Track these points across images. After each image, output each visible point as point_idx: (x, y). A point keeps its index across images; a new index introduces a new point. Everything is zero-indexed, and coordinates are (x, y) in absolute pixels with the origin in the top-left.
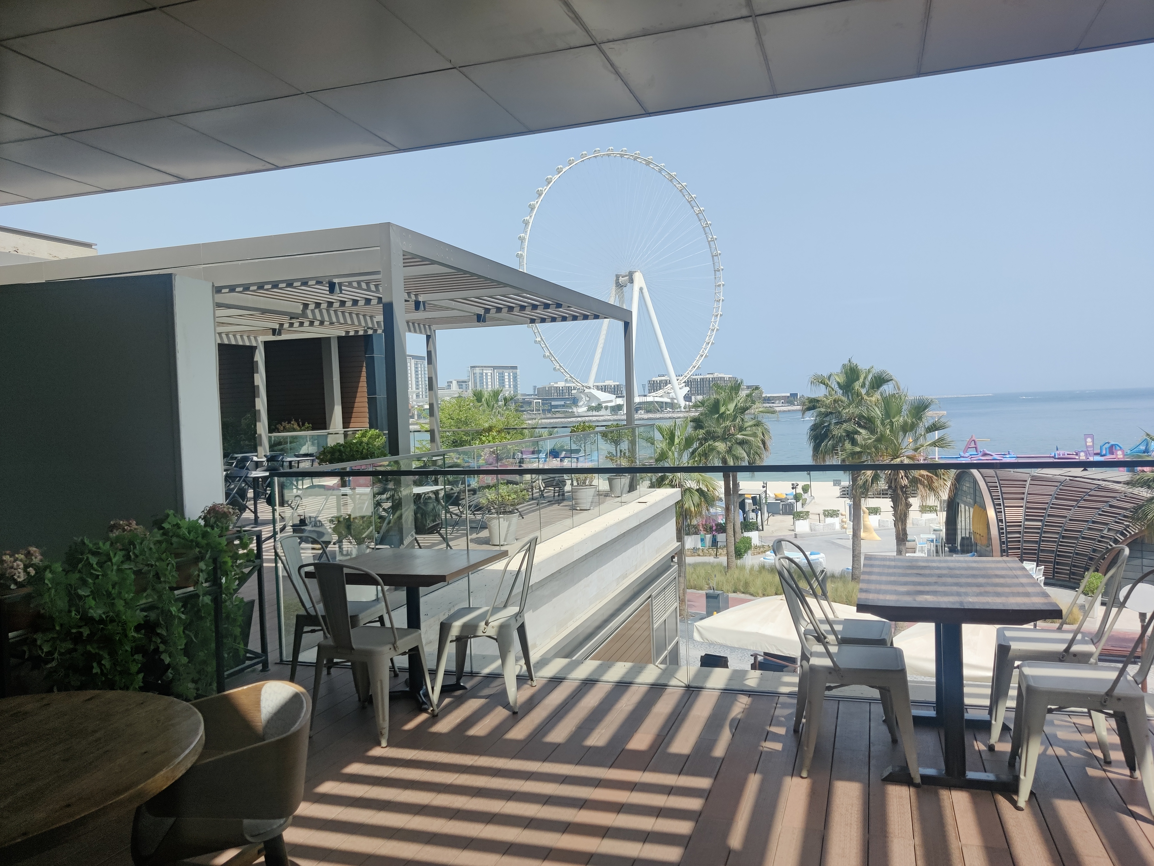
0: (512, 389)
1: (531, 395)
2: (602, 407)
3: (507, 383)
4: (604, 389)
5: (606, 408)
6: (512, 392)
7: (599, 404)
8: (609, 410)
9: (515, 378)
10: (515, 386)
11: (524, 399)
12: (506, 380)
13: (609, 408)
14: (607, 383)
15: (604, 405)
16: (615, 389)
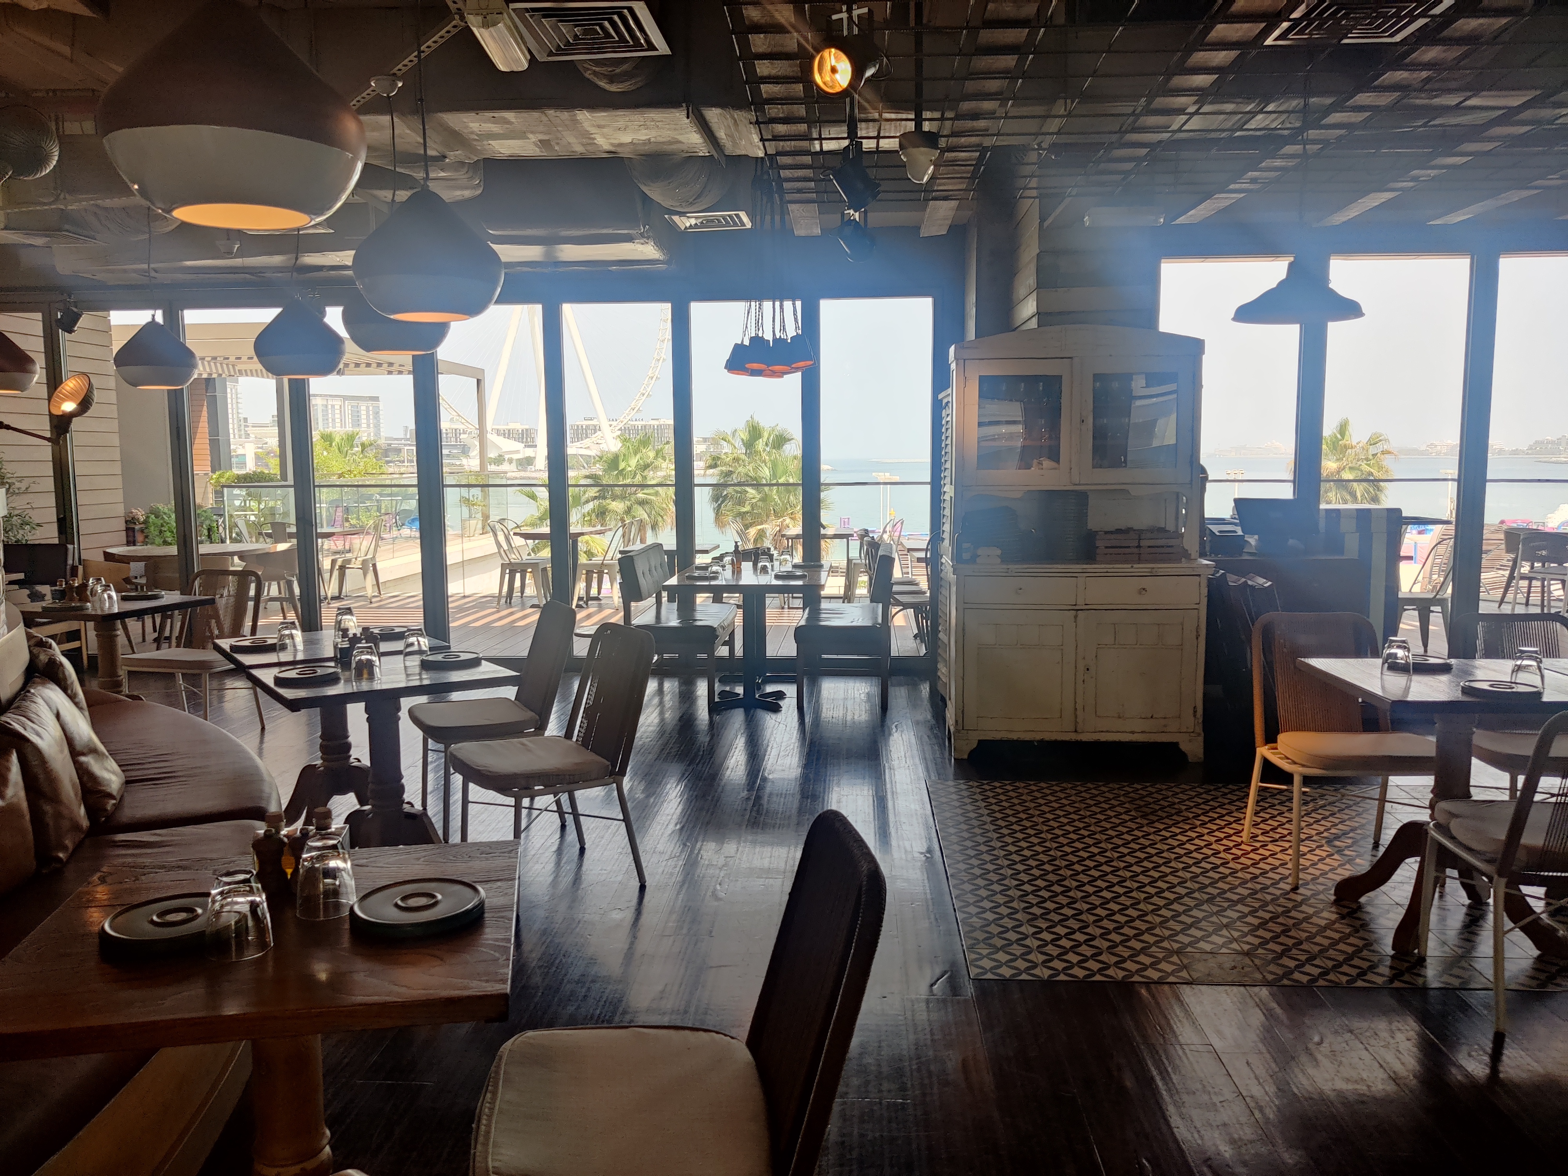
0: (372, 430)
1: (401, 439)
2: (504, 460)
3: (365, 421)
4: (508, 434)
5: (510, 461)
6: (372, 434)
7: (500, 456)
8: (514, 465)
9: (377, 413)
10: (377, 426)
11: (390, 445)
12: (364, 417)
13: (514, 462)
14: (512, 426)
15: (507, 457)
16: (523, 435)
